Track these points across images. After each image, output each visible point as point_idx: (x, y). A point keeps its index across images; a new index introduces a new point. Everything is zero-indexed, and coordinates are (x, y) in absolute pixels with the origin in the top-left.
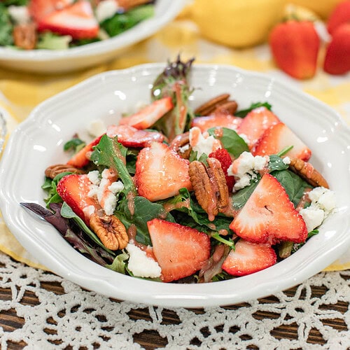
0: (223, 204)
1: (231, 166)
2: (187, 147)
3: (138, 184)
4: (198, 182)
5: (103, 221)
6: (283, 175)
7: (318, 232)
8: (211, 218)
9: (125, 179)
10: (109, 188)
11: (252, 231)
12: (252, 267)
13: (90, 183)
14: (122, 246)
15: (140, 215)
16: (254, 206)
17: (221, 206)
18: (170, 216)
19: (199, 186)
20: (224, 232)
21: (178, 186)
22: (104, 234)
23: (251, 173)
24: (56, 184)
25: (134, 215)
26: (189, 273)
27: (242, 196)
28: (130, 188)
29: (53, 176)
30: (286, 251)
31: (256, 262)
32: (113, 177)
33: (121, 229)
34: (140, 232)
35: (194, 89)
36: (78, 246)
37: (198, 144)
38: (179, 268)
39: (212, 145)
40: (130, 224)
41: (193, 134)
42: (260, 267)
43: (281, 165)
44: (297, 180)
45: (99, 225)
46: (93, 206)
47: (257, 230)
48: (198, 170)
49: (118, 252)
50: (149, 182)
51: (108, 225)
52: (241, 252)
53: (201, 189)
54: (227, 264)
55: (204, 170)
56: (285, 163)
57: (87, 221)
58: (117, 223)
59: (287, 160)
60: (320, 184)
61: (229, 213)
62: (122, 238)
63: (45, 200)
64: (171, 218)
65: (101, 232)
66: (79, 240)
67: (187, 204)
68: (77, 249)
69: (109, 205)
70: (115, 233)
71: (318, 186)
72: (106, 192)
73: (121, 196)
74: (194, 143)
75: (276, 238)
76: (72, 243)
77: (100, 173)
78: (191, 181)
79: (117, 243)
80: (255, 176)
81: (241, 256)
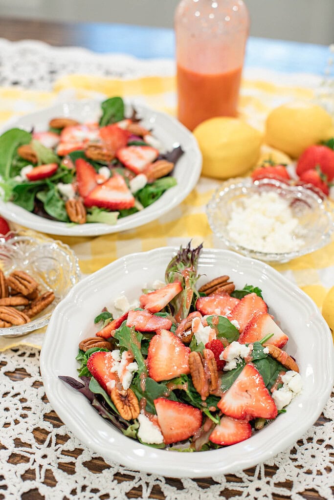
0: (213, 388)
1: (223, 352)
2: (189, 332)
3: (149, 367)
4: (195, 370)
5: (121, 395)
6: (262, 363)
7: (285, 411)
8: (204, 398)
9: (139, 362)
10: (127, 367)
11: (234, 411)
12: (232, 439)
13: (112, 360)
14: (134, 417)
15: (149, 392)
16: (237, 391)
17: (211, 389)
18: (173, 394)
19: (195, 374)
20: (213, 409)
21: (179, 372)
22: (121, 407)
23: (238, 358)
24: (87, 357)
25: (145, 392)
26: (184, 437)
27: (229, 378)
28: (142, 370)
29: (85, 350)
30: (260, 425)
31: (235, 435)
32: (130, 359)
33: (135, 401)
34: (149, 404)
35: (199, 276)
36: (102, 413)
37: (198, 331)
38: (177, 434)
39: (209, 334)
40: (141, 397)
41: (195, 323)
42: (238, 440)
43: (261, 354)
44: (274, 365)
45: (118, 399)
46: (114, 381)
47: (238, 410)
48: (195, 360)
49: (132, 422)
50: (157, 366)
51: (125, 399)
52: (225, 426)
53: (196, 376)
54: (213, 436)
55: (200, 361)
56: (265, 352)
57: (109, 393)
58: (132, 396)
59: (266, 351)
60: (292, 368)
61: (218, 393)
62: (135, 411)
63: (78, 370)
64: (173, 396)
65: (119, 405)
66: (102, 408)
67: (185, 387)
68: (101, 415)
69: (126, 381)
70: (129, 406)
71: (290, 370)
72: (125, 370)
73: (136, 375)
74: (196, 330)
75: (252, 416)
76: (97, 409)
77: (121, 353)
78: (190, 368)
79: (130, 415)
80: (241, 361)
81: (225, 430)
